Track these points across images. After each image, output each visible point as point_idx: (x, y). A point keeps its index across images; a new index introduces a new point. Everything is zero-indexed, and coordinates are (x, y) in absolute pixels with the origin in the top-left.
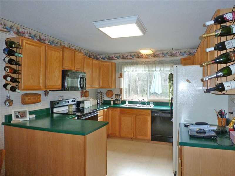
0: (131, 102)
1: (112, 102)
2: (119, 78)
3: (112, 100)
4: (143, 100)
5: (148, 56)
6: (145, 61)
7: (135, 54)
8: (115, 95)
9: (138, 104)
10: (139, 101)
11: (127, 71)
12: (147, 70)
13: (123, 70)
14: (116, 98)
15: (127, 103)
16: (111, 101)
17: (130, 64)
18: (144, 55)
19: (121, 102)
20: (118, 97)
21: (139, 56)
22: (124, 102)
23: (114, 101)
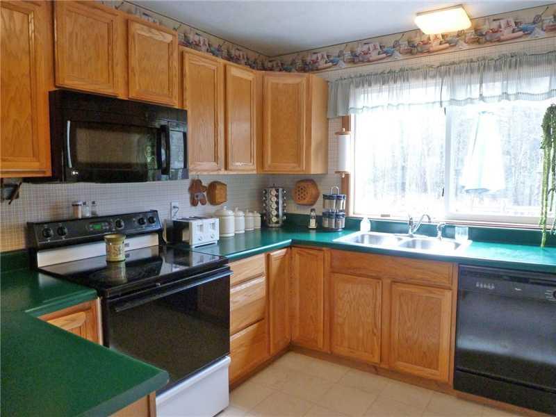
0: (381, 226)
1: (313, 224)
2: (337, 133)
3: (313, 214)
4: (426, 220)
5: (450, 41)
6: (437, 64)
7: (397, 41)
8: (322, 199)
9: (407, 232)
10: (411, 223)
11: (367, 107)
12: (446, 96)
13: (351, 105)
14: (324, 207)
15: (365, 226)
16: (308, 217)
17: (376, 82)
18: (436, 37)
19: (342, 223)
20: (331, 205)
21: (414, 46)
22: (353, 225)
23: (319, 220)
